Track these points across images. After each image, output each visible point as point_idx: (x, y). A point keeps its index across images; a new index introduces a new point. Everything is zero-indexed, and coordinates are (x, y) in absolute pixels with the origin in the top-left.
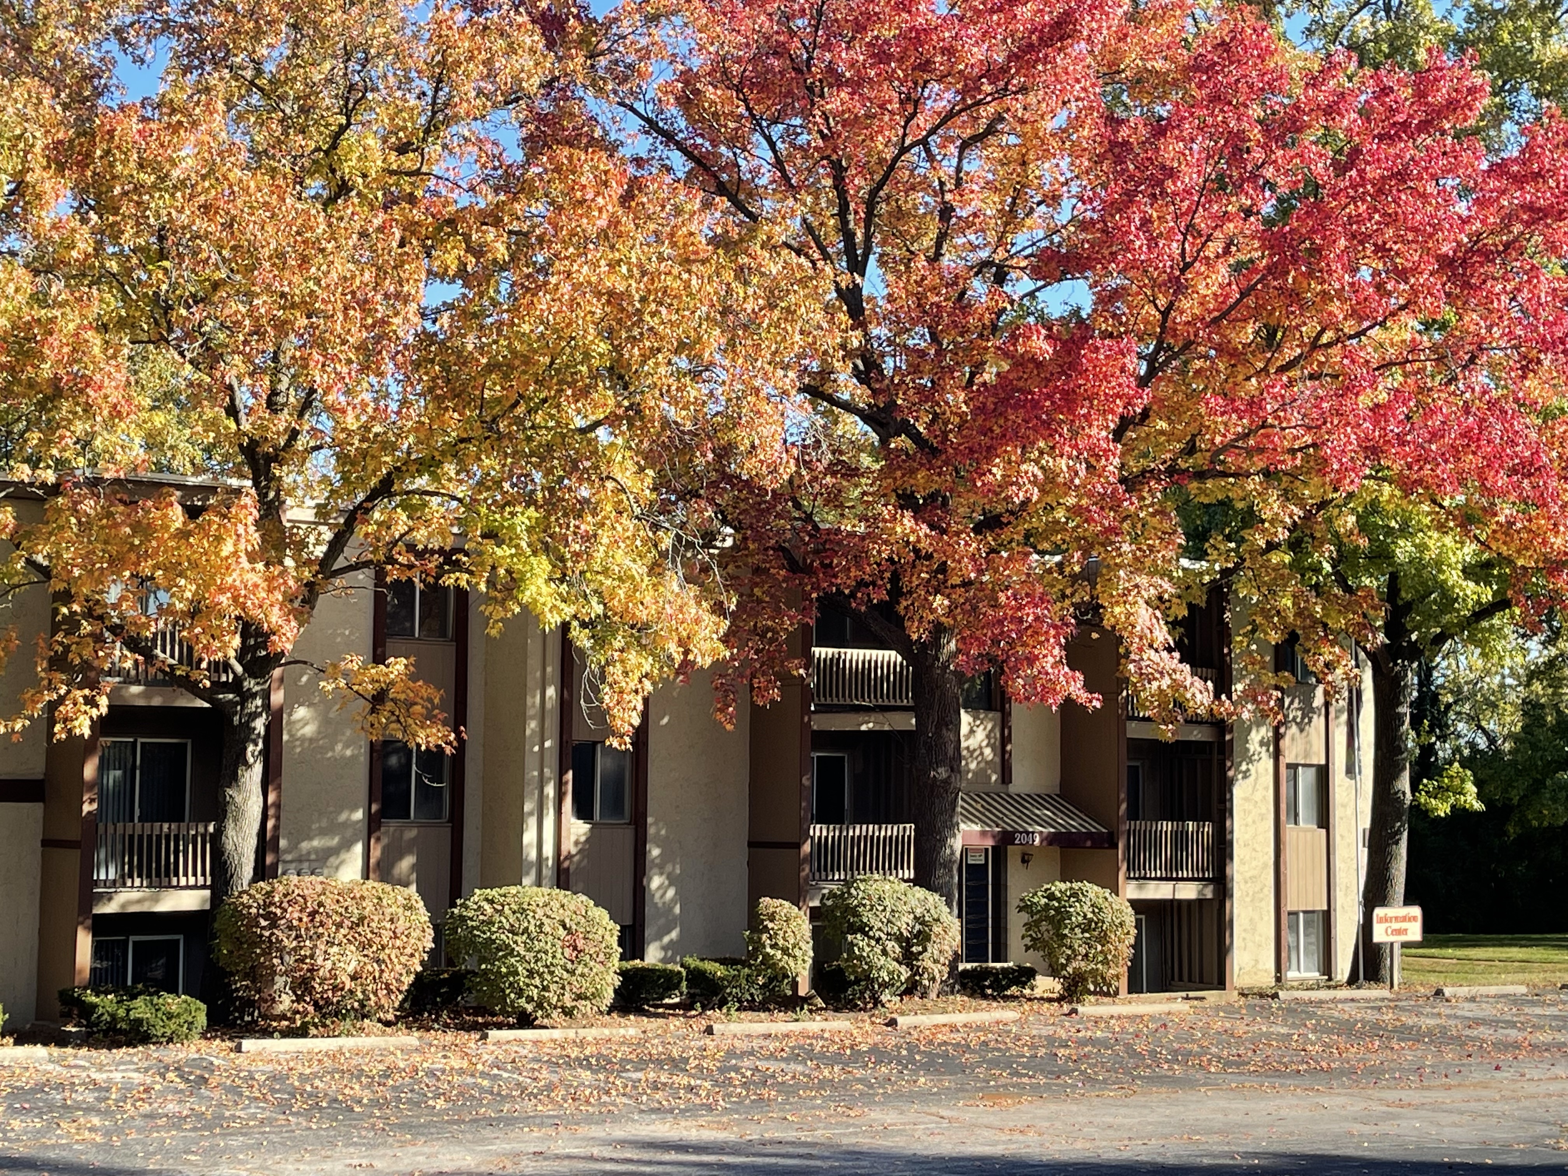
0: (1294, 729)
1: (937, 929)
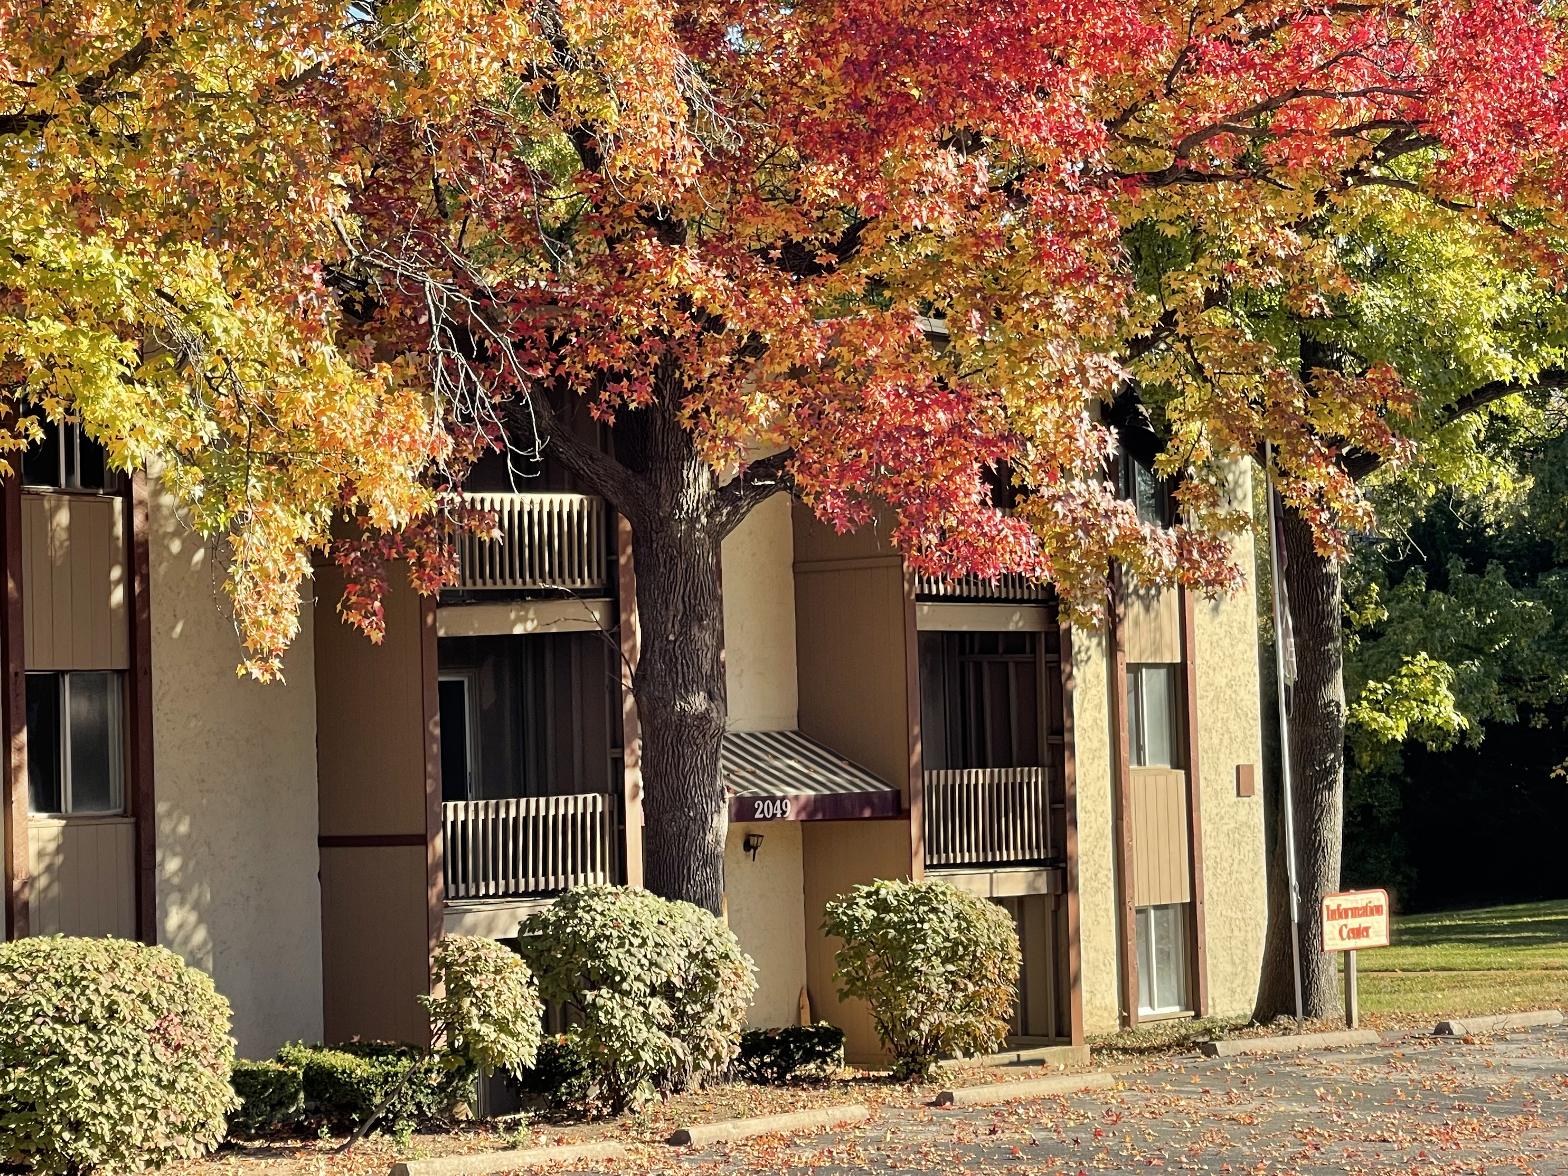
0: (1137, 608)
1: (726, 972)
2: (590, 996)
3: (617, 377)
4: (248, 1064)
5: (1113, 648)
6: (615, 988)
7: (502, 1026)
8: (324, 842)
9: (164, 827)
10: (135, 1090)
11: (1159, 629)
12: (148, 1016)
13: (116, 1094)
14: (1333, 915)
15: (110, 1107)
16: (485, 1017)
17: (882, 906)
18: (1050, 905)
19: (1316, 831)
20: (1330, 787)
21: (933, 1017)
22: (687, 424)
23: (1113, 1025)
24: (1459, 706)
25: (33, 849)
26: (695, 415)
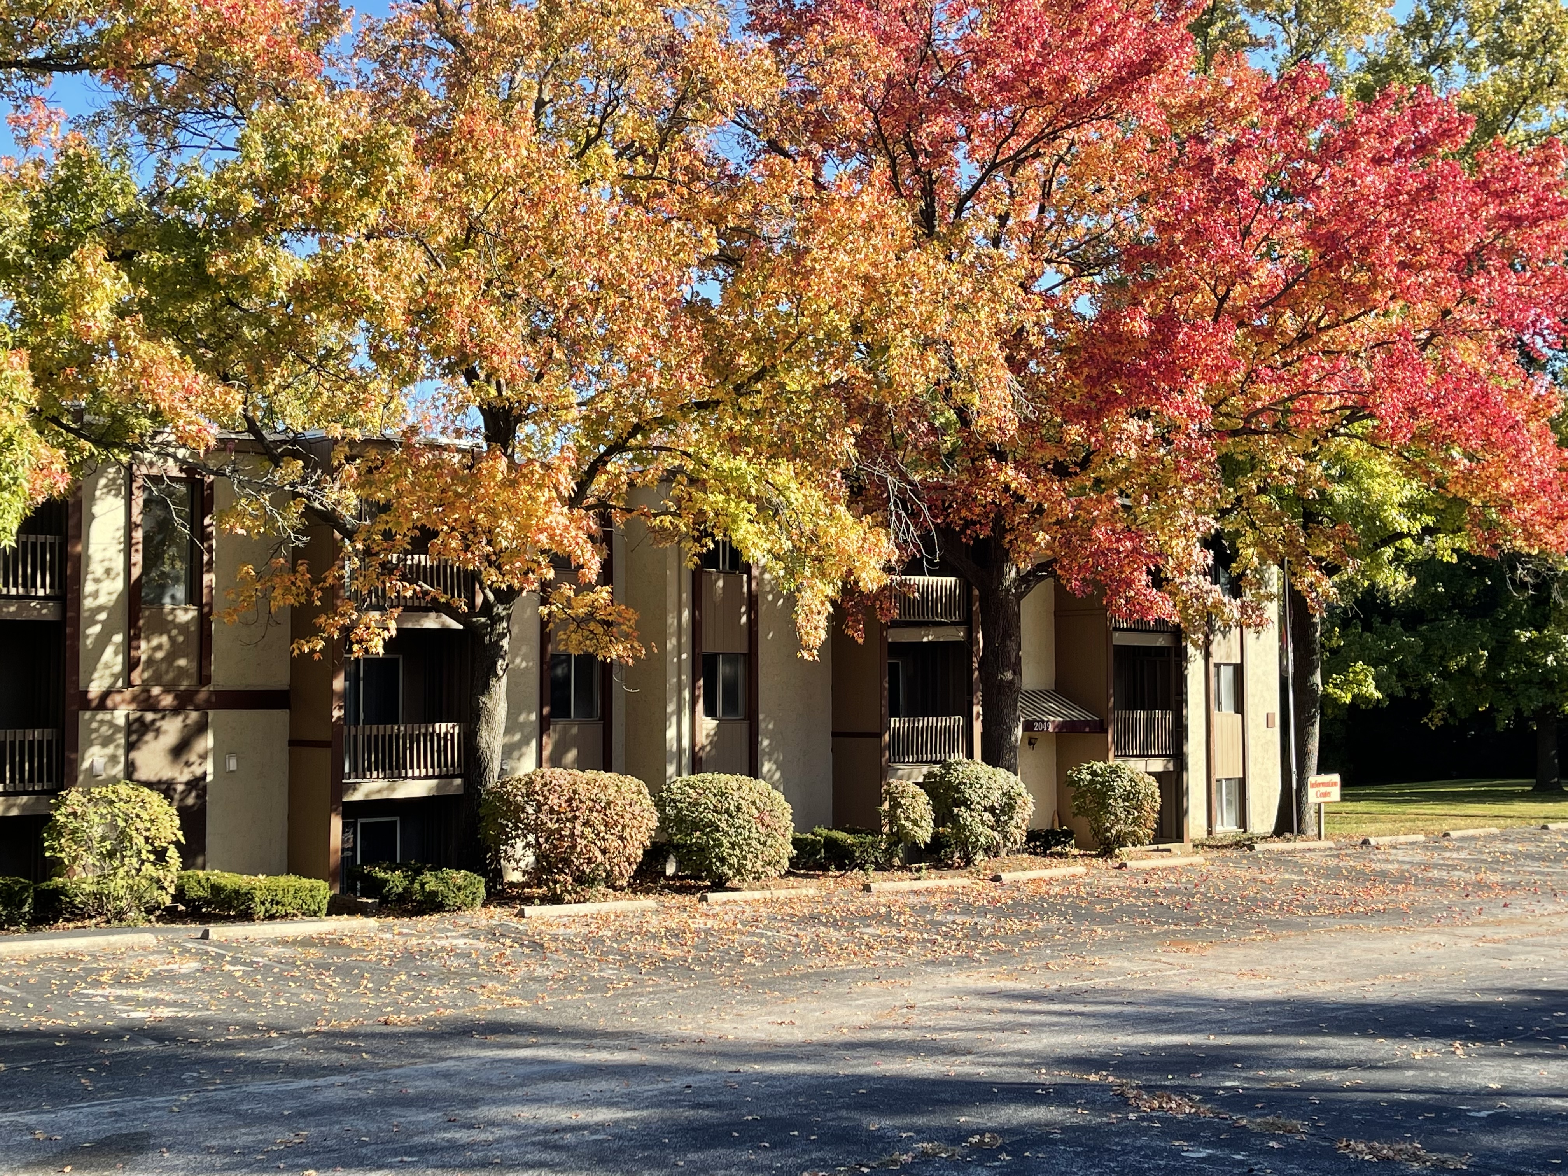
0: (1219, 636)
1: (1019, 802)
2: (956, 810)
3: (974, 523)
4: (798, 835)
5: (1207, 656)
6: (968, 807)
7: (915, 822)
8: (834, 735)
9: (762, 726)
10: (748, 845)
11: (1230, 647)
12: (755, 811)
13: (740, 846)
14: (1313, 786)
15: (737, 852)
16: (907, 818)
17: (1094, 774)
18: (1174, 776)
19: (1306, 746)
20: (1313, 725)
21: (1118, 827)
22: (1007, 546)
23: (1205, 835)
24: (1377, 688)
25: (704, 733)
26: (1011, 541)
